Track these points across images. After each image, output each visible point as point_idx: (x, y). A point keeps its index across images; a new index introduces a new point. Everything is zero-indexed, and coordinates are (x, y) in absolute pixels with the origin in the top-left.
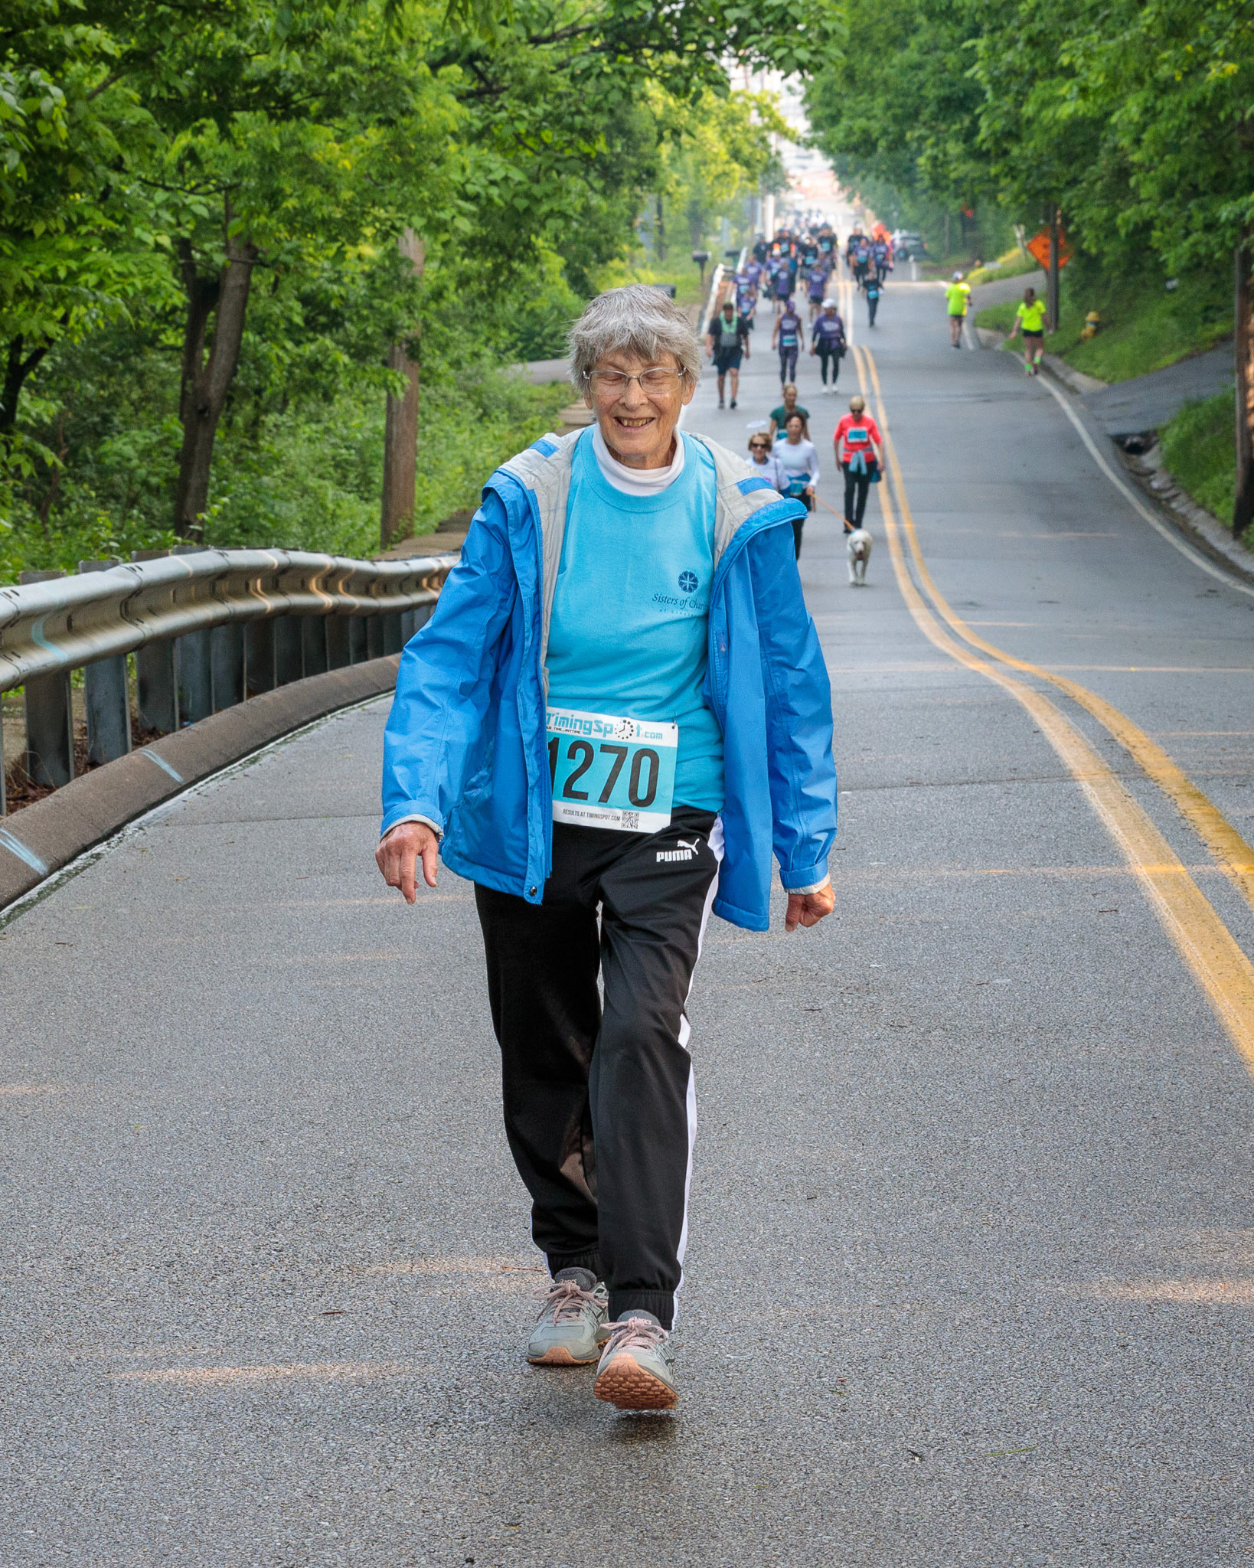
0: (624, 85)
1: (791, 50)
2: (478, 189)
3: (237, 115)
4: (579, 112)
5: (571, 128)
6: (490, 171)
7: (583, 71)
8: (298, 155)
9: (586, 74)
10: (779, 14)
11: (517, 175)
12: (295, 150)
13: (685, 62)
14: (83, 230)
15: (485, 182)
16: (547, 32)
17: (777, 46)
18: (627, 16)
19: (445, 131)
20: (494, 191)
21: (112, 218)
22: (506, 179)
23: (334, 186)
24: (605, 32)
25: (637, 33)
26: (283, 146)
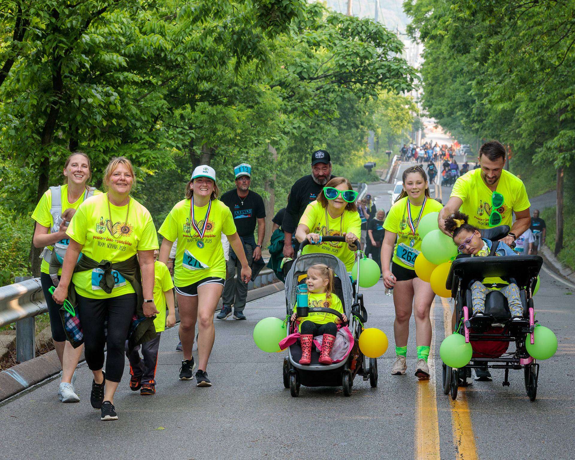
0: (341, 95)
1: (400, 84)
2: (289, 130)
3: (198, 103)
4: (325, 104)
5: (322, 110)
6: (294, 124)
7: (327, 90)
8: (222, 117)
9: (328, 91)
10: (396, 72)
11: (303, 126)
12: (221, 115)
13: (364, 87)
14: (142, 142)
15: (291, 127)
16: (316, 76)
17: (395, 83)
18: (343, 70)
19: (275, 109)
20: (295, 131)
21: (152, 138)
22: (299, 127)
23: (235, 128)
24: (335, 76)
25: (347, 77)
26: (217, 114)
